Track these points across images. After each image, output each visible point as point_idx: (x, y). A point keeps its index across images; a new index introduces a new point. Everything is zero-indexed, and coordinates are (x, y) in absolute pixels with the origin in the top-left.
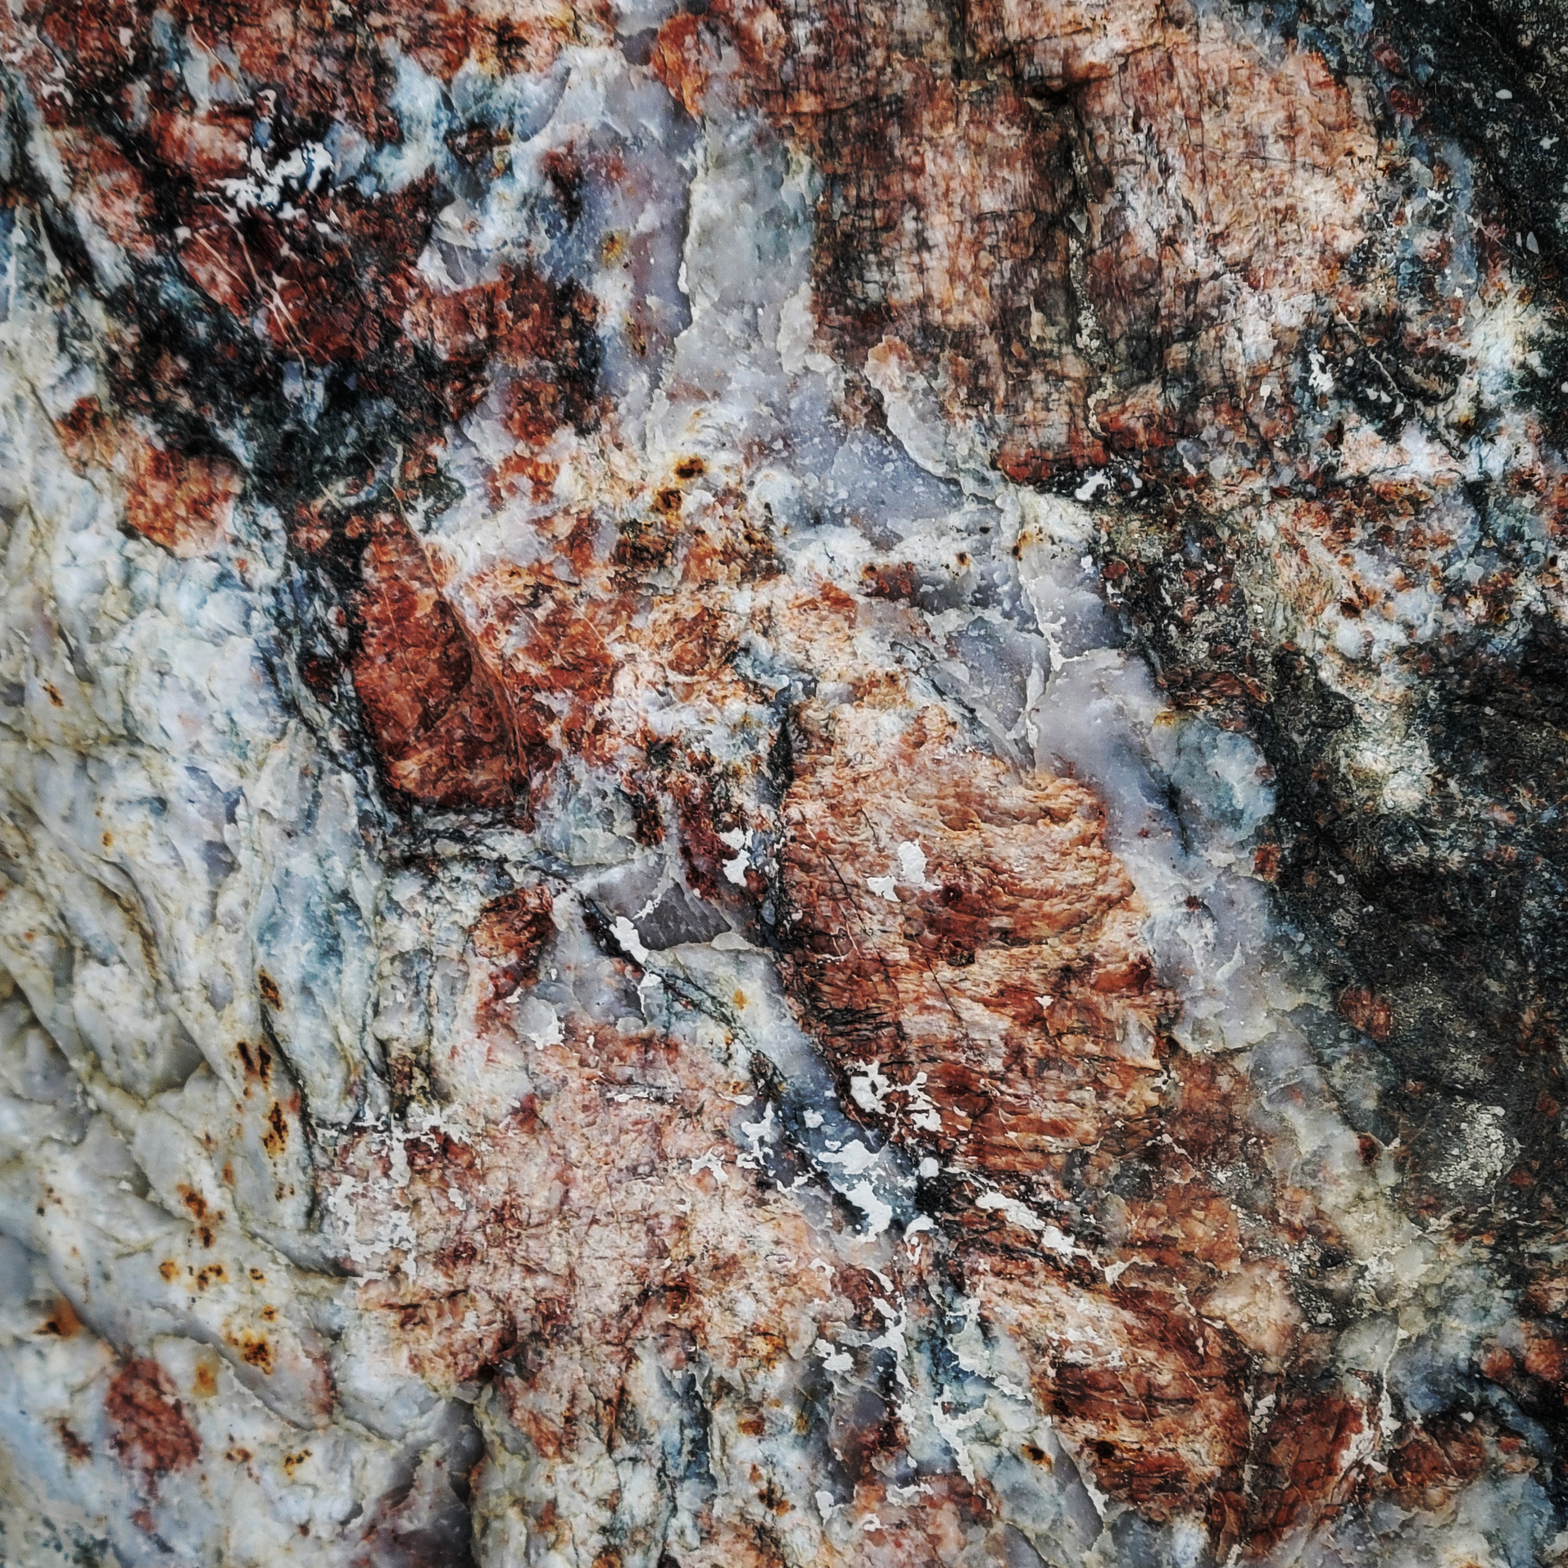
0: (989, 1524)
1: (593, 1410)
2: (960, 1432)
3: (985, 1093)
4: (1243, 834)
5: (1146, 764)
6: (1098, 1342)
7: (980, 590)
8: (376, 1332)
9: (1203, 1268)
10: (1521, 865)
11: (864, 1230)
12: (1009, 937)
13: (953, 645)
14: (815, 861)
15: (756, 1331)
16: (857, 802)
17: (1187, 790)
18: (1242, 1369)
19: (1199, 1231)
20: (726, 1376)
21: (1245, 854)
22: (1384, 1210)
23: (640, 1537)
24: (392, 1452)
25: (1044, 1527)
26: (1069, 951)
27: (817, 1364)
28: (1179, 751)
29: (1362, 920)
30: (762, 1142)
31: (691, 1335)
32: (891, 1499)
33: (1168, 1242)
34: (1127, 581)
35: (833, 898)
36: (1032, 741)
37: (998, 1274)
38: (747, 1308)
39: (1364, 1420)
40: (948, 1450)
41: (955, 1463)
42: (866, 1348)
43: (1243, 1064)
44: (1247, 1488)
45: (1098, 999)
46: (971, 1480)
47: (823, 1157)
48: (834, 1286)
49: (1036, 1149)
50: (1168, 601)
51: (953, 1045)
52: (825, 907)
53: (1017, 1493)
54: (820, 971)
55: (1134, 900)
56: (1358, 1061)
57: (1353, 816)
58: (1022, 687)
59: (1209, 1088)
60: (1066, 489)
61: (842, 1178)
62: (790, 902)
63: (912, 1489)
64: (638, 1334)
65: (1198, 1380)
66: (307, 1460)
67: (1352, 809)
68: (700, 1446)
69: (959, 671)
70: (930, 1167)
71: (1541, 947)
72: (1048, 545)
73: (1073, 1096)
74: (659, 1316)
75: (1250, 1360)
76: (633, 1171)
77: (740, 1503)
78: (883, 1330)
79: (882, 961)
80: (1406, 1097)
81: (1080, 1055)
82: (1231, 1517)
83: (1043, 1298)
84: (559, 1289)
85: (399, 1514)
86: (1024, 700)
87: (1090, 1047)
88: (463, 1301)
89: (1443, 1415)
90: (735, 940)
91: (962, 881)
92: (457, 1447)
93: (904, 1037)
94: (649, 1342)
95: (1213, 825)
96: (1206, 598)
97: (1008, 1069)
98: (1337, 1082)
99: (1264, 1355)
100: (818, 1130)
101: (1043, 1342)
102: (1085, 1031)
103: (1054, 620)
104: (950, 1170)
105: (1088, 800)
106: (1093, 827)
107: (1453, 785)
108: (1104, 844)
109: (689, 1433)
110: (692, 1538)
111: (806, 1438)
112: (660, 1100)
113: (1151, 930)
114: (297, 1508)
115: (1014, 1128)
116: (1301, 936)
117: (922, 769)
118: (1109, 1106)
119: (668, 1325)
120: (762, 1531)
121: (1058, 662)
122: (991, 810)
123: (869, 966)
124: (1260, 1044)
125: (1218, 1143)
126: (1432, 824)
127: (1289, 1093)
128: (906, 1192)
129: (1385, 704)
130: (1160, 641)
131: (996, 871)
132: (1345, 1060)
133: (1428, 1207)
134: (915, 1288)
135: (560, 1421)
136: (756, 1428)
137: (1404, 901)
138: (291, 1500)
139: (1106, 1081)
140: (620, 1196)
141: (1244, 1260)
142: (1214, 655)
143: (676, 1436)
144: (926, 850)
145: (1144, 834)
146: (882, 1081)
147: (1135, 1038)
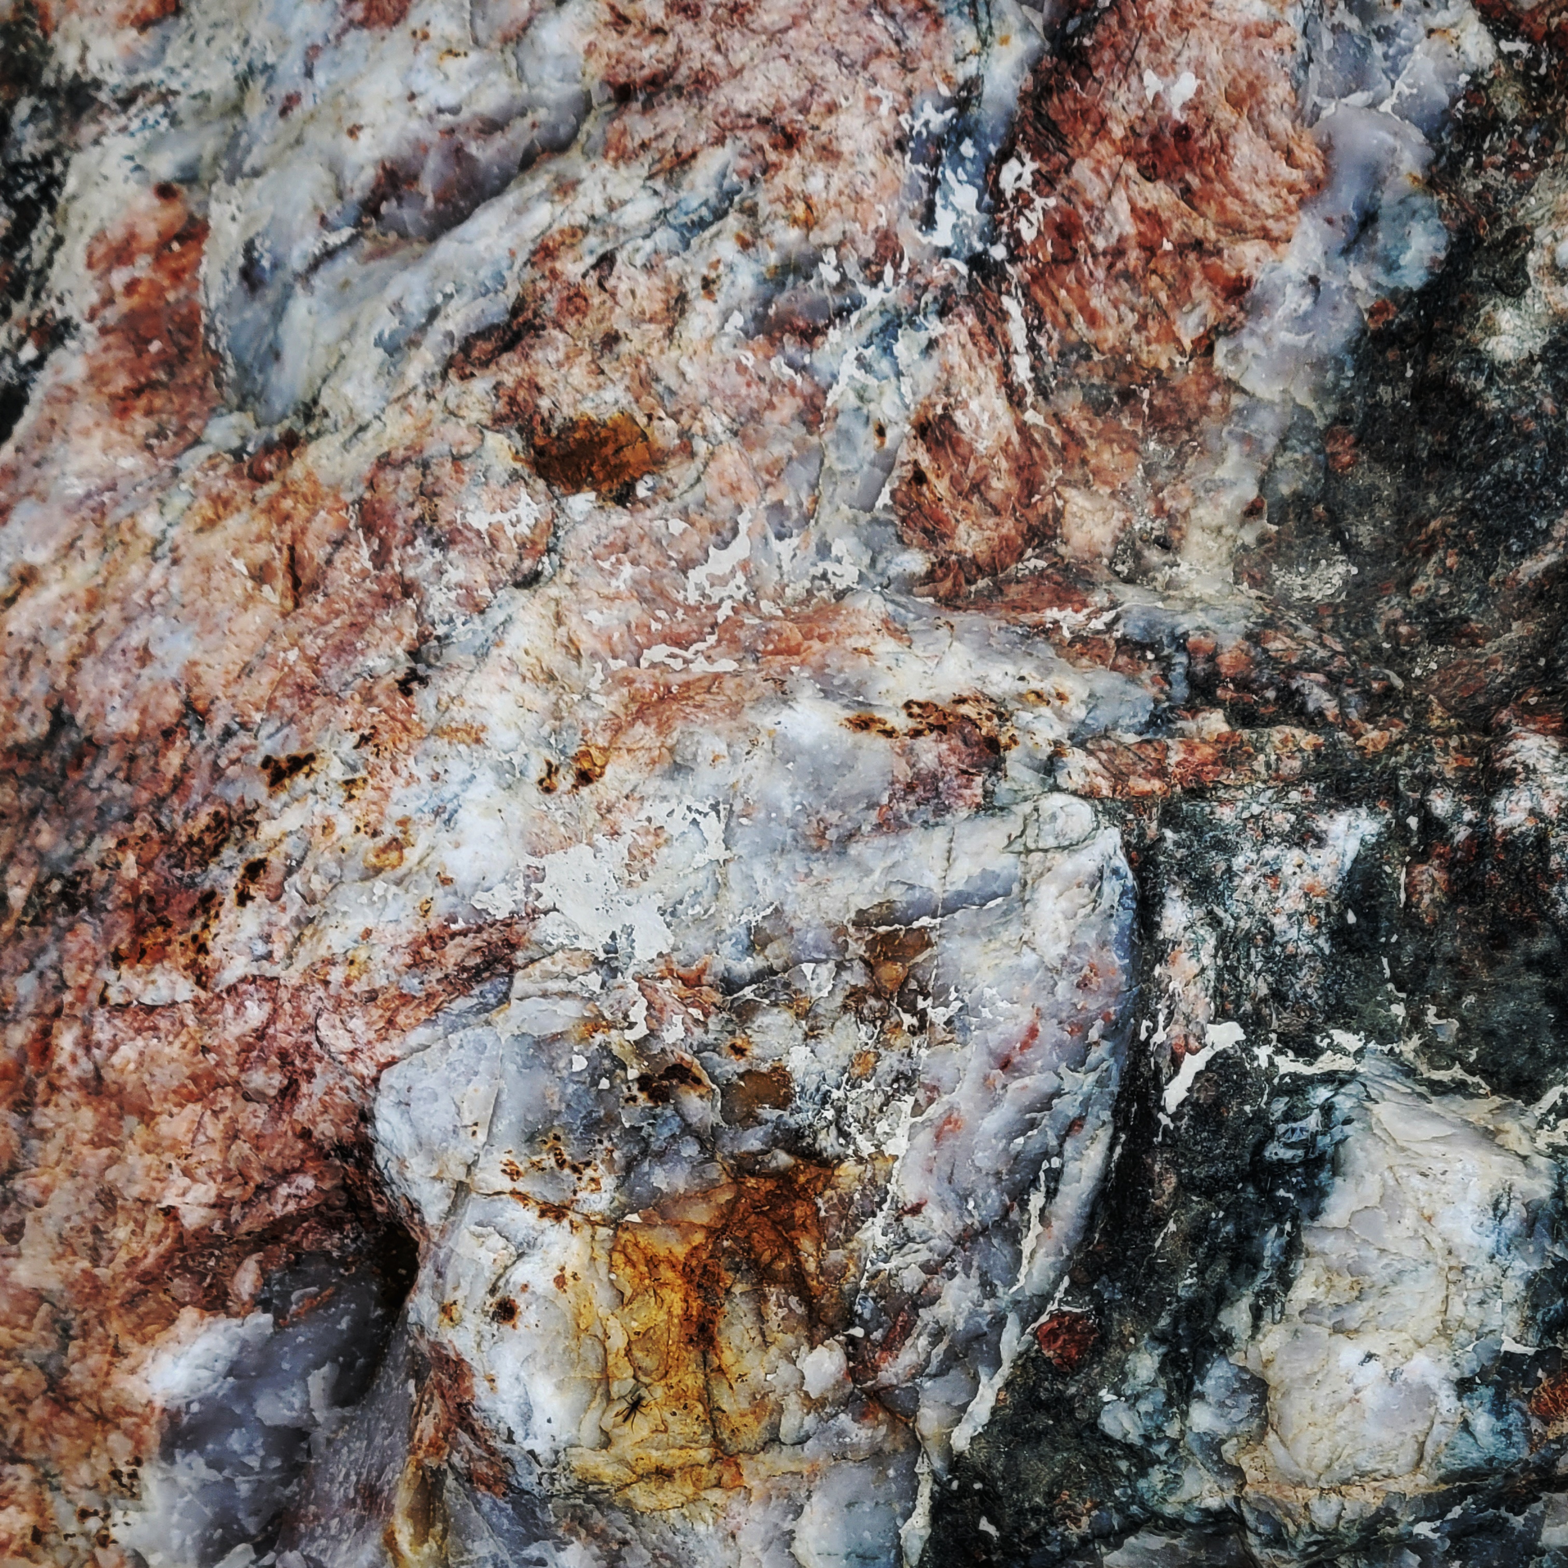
0: (811, 433)
1: (663, 153)
2: (852, 377)
3: (1075, 251)
4: (1383, 280)
5: (1375, 188)
6: (984, 426)
7: (1387, 29)
8: (588, 15)
9: (1085, 475)
10: (1528, 437)
11: (925, 234)
12: (1187, 193)
13: (1338, 29)
14: (1132, 25)
15: (807, 200)
16: (1192, 25)
17: (1382, 224)
18: (1045, 536)
19: (1106, 456)
20: (761, 204)
21: (1373, 293)
22: (1224, 549)
23: (610, 231)
24: (517, 91)
25: (839, 467)
26: (1212, 235)
27: (816, 260)
28: (1402, 202)
29: (1395, 405)
30: (926, 124)
31: (768, 168)
32: (773, 363)
33: (1081, 443)
34: (1476, 110)
35: (1118, 57)
36: (1324, 114)
37: (972, 335)
38: (816, 184)
39: (1086, 611)
40: (835, 377)
41: (830, 386)
42: (853, 284)
43: (1237, 400)
44: (973, 588)
45: (1198, 275)
46: (829, 403)
47: (949, 174)
48: (876, 230)
49: (1068, 316)
50: (1486, 146)
51: (1089, 207)
52: (1107, 55)
53: (846, 436)
54: (1063, 88)
55: (1281, 247)
56: (1305, 465)
57: (1459, 342)
58: (1351, 91)
59: (1202, 392)
60: (1498, 34)
61: (945, 197)
62: (1092, 31)
63: (791, 372)
64: (739, 133)
65: (1014, 509)
66: (461, 59)
67: (1462, 337)
68: (701, 225)
69: (1327, 41)
70: (999, 252)
71: (1488, 487)
72: (1452, 49)
73: (1122, 308)
74: (762, 138)
75: (1055, 537)
76: (839, 56)
77: (688, 269)
78: (874, 285)
79: (1103, 120)
80: (1309, 512)
81: (1152, 294)
82: (948, 584)
83: (981, 371)
84: (723, 72)
85: (476, 138)
86: (1344, 96)
87: (1163, 296)
88: (659, 38)
89: (1137, 643)
90: (1038, 21)
91: (1198, 131)
92: (555, 128)
93: (1068, 171)
94: (740, 144)
95: (1374, 258)
96: (1510, 165)
97: (1105, 253)
98: (1280, 461)
99: (1066, 543)
100: (962, 159)
101: (954, 390)
102: (1170, 287)
103: (1410, 86)
104: (1009, 267)
105: (1319, 172)
106: (1305, 187)
107: (1539, 367)
108: (1301, 203)
109: (704, 212)
110: (639, 260)
111: (765, 281)
112: (898, 42)
113: (1273, 270)
114: (420, 82)
115: (1069, 290)
116: (1351, 374)
117: (1248, 48)
118: (1136, 340)
119: (761, 148)
120: (682, 298)
121: (1386, 107)
122: (1260, 114)
123: (1094, 116)
124: (1259, 401)
125: (1173, 427)
126: (1502, 375)
127: (1245, 439)
128: (971, 248)
129: (1548, 305)
130: (1456, 161)
131: (1223, 148)
132: (1298, 456)
133: (1252, 577)
134: (918, 286)
135: (637, 141)
136: (745, 245)
137: (1434, 410)
138: (422, 76)
139: (1150, 323)
140: (816, 60)
141: (1113, 495)
142: (1478, 195)
143: (695, 204)
144: (1199, 91)
145: (1330, 222)
146: (1028, 179)
147: (1194, 319)
